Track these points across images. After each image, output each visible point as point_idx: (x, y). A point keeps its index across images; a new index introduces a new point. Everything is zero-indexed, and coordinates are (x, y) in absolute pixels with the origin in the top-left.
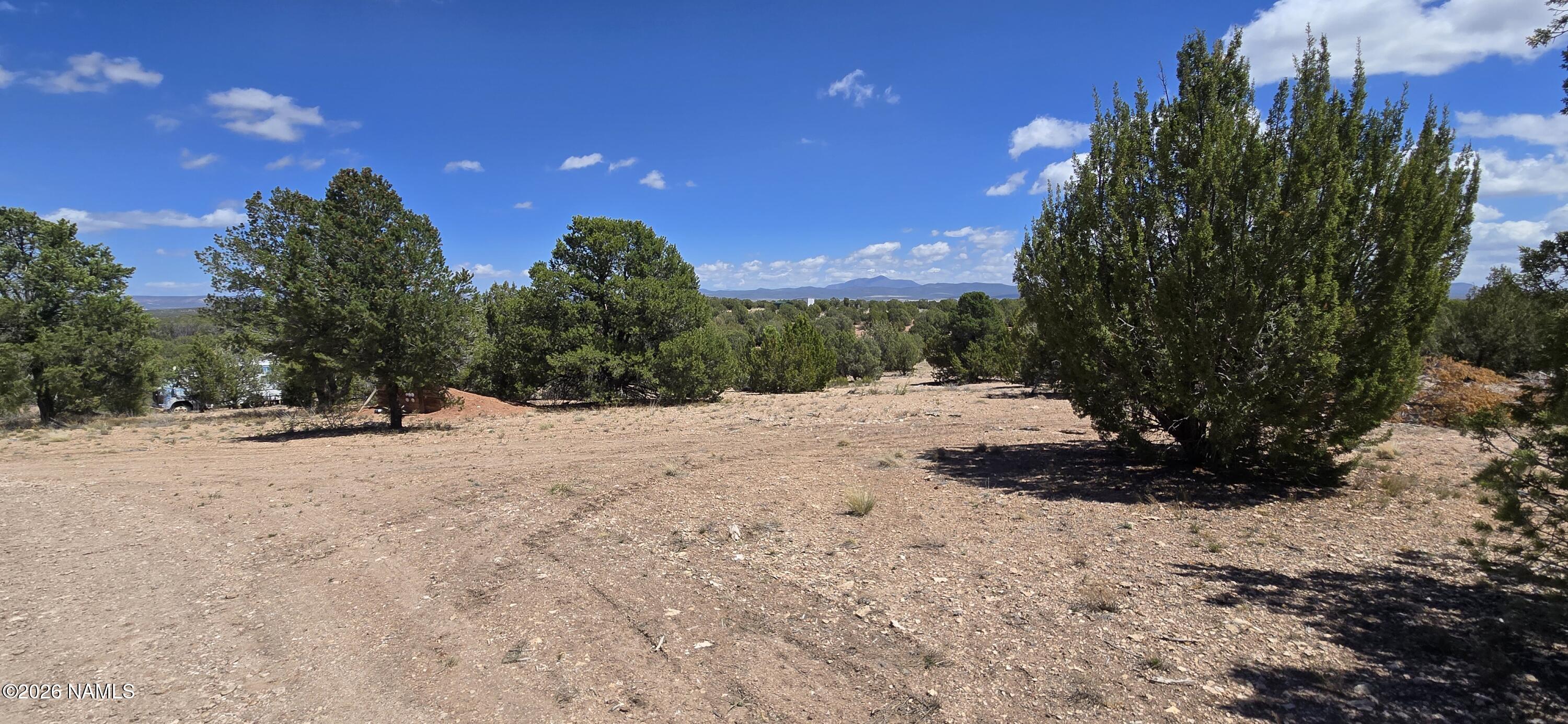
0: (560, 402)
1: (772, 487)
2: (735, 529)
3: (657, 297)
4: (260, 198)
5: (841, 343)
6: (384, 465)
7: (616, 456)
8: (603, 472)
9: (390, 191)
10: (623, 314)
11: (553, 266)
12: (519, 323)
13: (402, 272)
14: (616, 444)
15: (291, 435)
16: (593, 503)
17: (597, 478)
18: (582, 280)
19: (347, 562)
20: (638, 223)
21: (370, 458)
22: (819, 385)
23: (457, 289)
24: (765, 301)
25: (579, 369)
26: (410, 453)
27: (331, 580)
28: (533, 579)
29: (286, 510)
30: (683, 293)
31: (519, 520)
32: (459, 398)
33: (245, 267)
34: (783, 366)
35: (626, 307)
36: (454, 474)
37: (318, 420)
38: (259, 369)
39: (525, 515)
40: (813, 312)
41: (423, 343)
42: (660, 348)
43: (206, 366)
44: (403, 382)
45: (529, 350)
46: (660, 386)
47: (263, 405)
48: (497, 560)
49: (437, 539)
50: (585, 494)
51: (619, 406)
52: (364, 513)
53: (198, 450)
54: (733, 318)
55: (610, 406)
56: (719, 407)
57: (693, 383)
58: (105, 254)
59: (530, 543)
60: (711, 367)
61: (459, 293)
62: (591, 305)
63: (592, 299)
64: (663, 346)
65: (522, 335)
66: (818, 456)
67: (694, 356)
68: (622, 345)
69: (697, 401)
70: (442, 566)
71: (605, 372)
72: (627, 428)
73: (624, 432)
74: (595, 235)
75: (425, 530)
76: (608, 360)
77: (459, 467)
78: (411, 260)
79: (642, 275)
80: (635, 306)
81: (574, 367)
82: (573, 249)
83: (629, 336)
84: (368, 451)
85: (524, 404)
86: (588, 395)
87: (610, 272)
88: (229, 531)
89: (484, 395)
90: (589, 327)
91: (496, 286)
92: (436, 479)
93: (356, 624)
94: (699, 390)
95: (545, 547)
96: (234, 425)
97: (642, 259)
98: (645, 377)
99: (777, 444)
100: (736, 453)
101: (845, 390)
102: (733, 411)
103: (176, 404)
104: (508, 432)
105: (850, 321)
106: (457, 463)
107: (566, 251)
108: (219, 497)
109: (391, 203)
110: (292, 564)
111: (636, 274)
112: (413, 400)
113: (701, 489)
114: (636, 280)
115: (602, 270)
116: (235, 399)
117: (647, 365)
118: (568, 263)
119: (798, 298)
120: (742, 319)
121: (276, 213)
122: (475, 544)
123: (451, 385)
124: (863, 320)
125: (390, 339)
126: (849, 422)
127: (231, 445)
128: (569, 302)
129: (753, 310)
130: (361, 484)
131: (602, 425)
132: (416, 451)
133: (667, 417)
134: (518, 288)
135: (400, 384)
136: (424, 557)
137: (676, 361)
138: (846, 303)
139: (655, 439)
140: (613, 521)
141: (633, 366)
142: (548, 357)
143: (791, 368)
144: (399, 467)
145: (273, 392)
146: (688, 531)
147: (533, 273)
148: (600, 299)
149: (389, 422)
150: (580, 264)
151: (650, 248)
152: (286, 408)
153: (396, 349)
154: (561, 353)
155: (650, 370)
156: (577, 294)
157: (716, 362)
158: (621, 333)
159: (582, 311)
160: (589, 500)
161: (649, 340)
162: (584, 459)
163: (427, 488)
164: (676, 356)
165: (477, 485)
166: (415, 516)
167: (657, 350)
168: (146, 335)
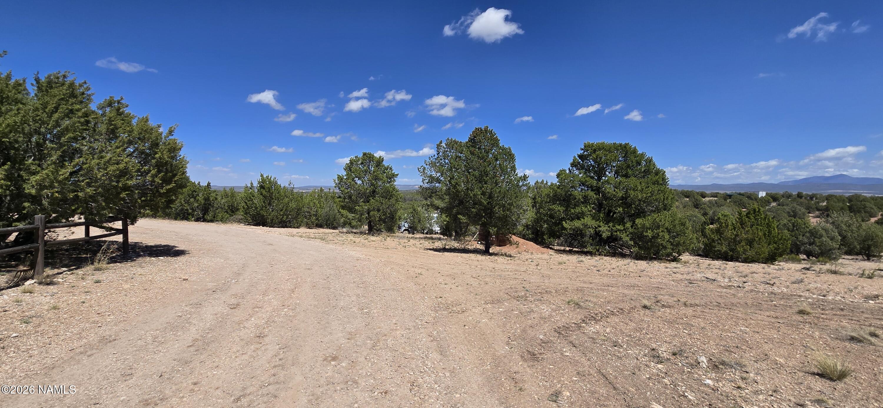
0: (568, 249)
1: (733, 335)
2: (703, 359)
3: (637, 190)
4: (442, 143)
5: (794, 228)
6: (483, 271)
7: (606, 288)
8: (599, 297)
9: (495, 137)
10: (612, 199)
11: (570, 171)
12: (549, 203)
13: (496, 176)
14: (606, 280)
15: (444, 250)
16: (594, 316)
17: (595, 300)
18: (587, 179)
19: (471, 318)
20: (627, 144)
21: (477, 267)
22: (771, 259)
23: (521, 184)
24: (718, 193)
25: (581, 231)
26: (494, 267)
27: (465, 326)
28: (562, 354)
29: (445, 286)
30: (656, 188)
31: (550, 316)
32: (517, 242)
33: (434, 174)
34: (735, 241)
35: (614, 195)
36: (515, 282)
37: (456, 245)
38: (433, 218)
39: (554, 314)
40: (765, 202)
41: (503, 212)
42: (636, 222)
43: (416, 215)
44: (493, 230)
45: (553, 218)
46: (634, 246)
47: (433, 234)
48: (541, 337)
49: (510, 317)
50: (588, 309)
51: (605, 256)
52: (476, 295)
53: (414, 251)
54: (690, 203)
55: (599, 255)
56: (679, 265)
57: (658, 247)
58: (391, 169)
59: (558, 331)
60: (674, 237)
61: (521, 186)
62: (591, 194)
63: (592, 190)
64: (638, 221)
65: (549, 210)
66: (777, 318)
67: (661, 229)
68: (609, 218)
69: (661, 259)
70: (513, 333)
71: (598, 233)
72: (612, 271)
73: (610, 273)
74: (597, 153)
75: (504, 310)
76: (600, 226)
77: (518, 279)
78: (501, 170)
79: (626, 176)
80: (621, 195)
81: (578, 229)
82: (583, 161)
83: (615, 213)
84: (476, 263)
85: (548, 247)
86: (585, 247)
87: (605, 174)
88: (426, 291)
89: (527, 240)
90: (588, 206)
91: (537, 182)
92: (507, 283)
93: (476, 352)
94: (663, 252)
95: (567, 336)
96: (424, 242)
97: (628, 166)
98: (624, 240)
99: (735, 301)
100: (697, 302)
101: (799, 266)
102: (691, 270)
103: (405, 230)
104: (540, 262)
105: (803, 210)
106: (516, 276)
107: (579, 163)
108: (422, 275)
109: (495, 142)
110: (449, 313)
111: (623, 176)
112: (494, 239)
113: (670, 323)
114: (623, 179)
115: (600, 173)
116: (424, 230)
117: (626, 232)
118: (579, 169)
119: (749, 191)
120: (697, 205)
121: (446, 149)
122: (528, 324)
123: (514, 234)
124: (818, 210)
125: (489, 209)
126: (807, 294)
127: (424, 251)
128: (578, 193)
129: (707, 199)
130: (474, 279)
131: (595, 267)
132: (497, 266)
133: (639, 267)
134: (549, 184)
135: (491, 230)
136: (504, 325)
137: (647, 232)
138: (800, 196)
139: (632, 281)
140: (608, 330)
141: (616, 232)
142: (564, 222)
143: (743, 243)
144: (490, 274)
145: (437, 229)
146: (664, 351)
147: (558, 176)
148: (597, 190)
149: (484, 249)
150: (586, 170)
151: (634, 160)
152: (442, 236)
153: (490, 214)
154: (571, 221)
155: (628, 236)
156: (583, 187)
157: (678, 235)
158: (610, 211)
159: (585, 197)
160: (591, 313)
161: (628, 216)
162: (586, 286)
163: (503, 287)
164: (647, 228)
165: (527, 290)
166: (499, 301)
167: (634, 222)
168: (399, 201)
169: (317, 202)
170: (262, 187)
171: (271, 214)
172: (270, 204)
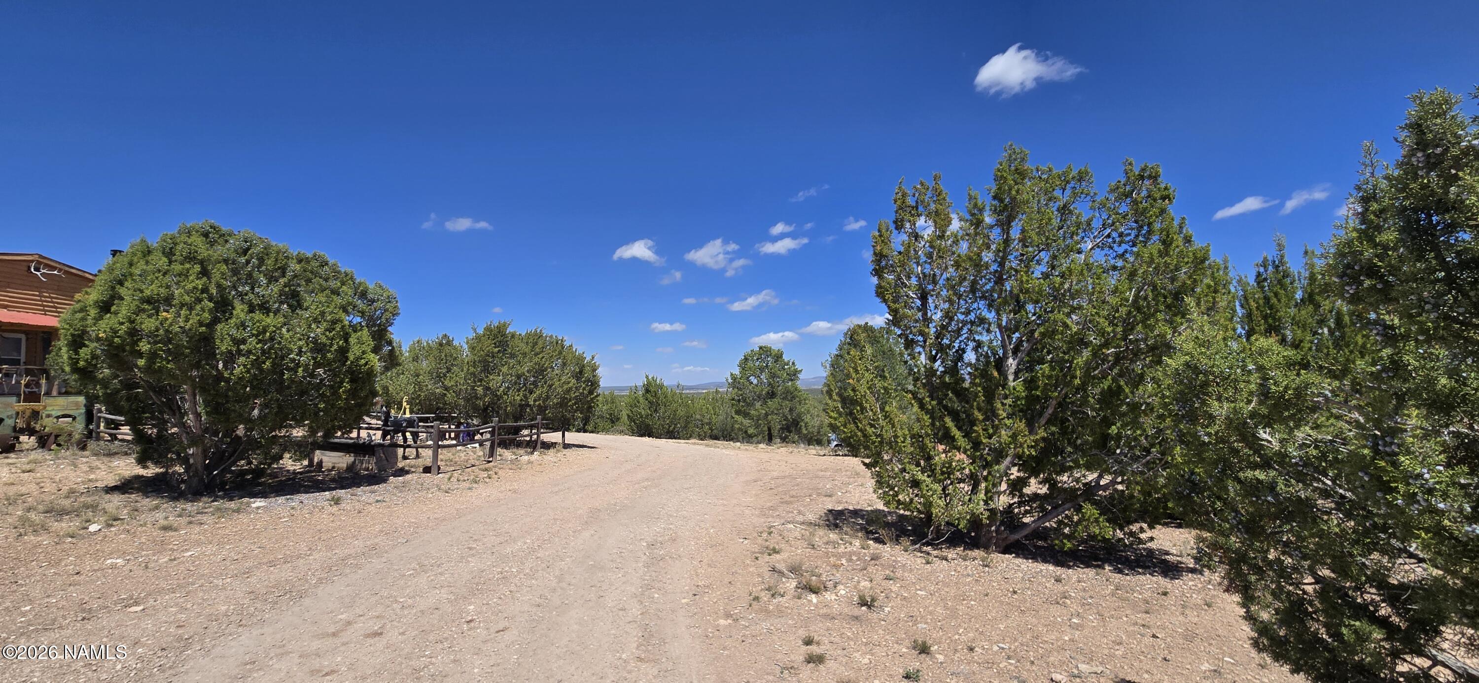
58: (792, 364)
168: (803, 403)
169: (710, 408)
170: (647, 391)
171: (656, 422)
172: (656, 411)
